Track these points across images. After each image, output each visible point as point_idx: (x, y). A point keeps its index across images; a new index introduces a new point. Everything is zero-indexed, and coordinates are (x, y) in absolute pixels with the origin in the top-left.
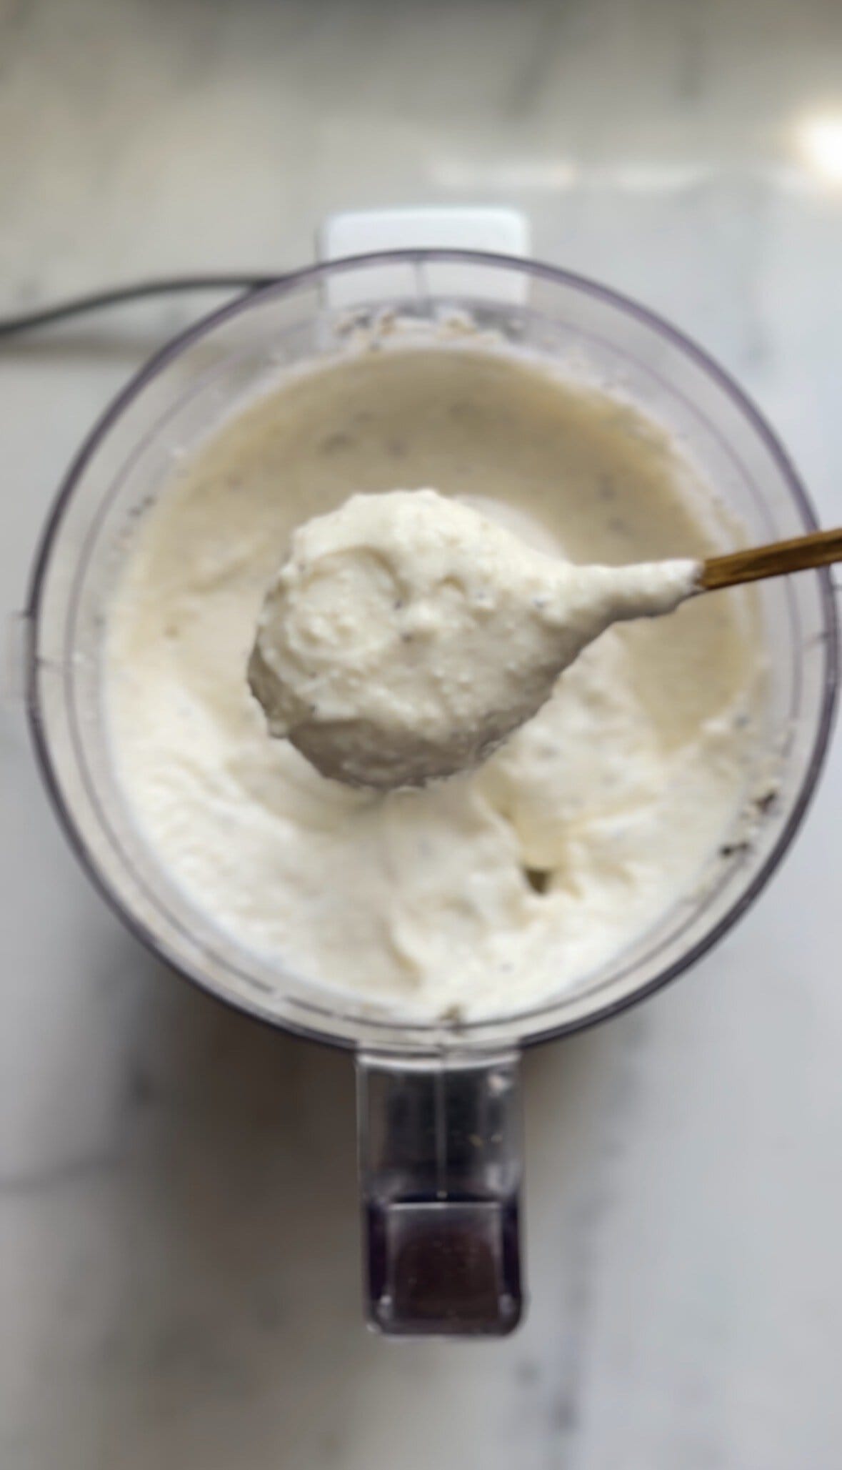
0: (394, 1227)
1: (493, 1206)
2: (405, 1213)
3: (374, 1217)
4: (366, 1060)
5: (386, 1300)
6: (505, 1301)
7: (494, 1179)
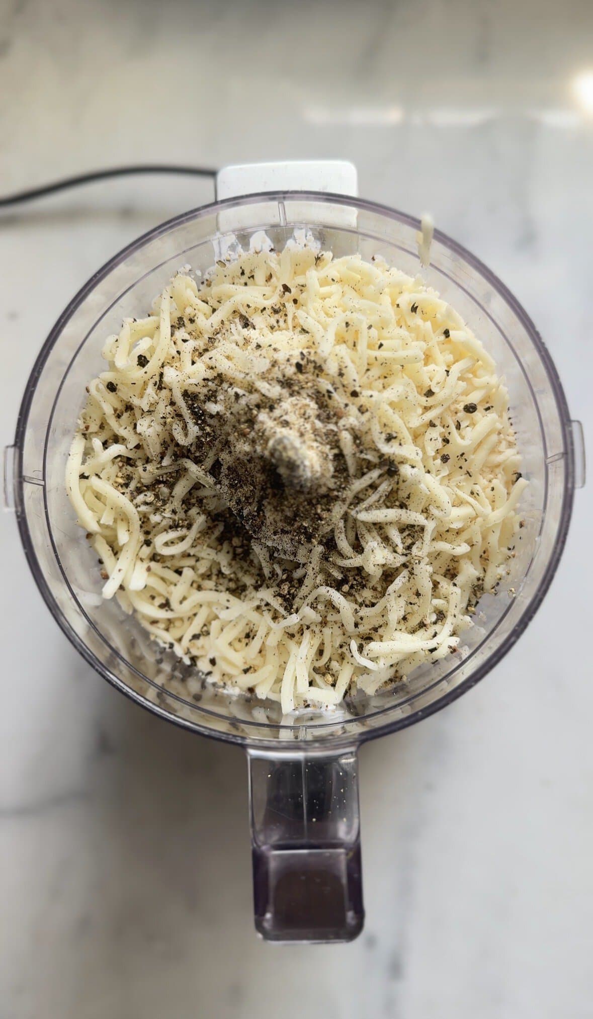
0: (273, 865)
1: (342, 851)
2: (279, 856)
3: (259, 860)
4: (252, 752)
5: (268, 916)
6: (350, 915)
7: (343, 831)
